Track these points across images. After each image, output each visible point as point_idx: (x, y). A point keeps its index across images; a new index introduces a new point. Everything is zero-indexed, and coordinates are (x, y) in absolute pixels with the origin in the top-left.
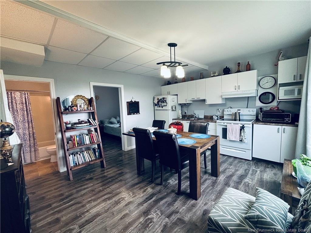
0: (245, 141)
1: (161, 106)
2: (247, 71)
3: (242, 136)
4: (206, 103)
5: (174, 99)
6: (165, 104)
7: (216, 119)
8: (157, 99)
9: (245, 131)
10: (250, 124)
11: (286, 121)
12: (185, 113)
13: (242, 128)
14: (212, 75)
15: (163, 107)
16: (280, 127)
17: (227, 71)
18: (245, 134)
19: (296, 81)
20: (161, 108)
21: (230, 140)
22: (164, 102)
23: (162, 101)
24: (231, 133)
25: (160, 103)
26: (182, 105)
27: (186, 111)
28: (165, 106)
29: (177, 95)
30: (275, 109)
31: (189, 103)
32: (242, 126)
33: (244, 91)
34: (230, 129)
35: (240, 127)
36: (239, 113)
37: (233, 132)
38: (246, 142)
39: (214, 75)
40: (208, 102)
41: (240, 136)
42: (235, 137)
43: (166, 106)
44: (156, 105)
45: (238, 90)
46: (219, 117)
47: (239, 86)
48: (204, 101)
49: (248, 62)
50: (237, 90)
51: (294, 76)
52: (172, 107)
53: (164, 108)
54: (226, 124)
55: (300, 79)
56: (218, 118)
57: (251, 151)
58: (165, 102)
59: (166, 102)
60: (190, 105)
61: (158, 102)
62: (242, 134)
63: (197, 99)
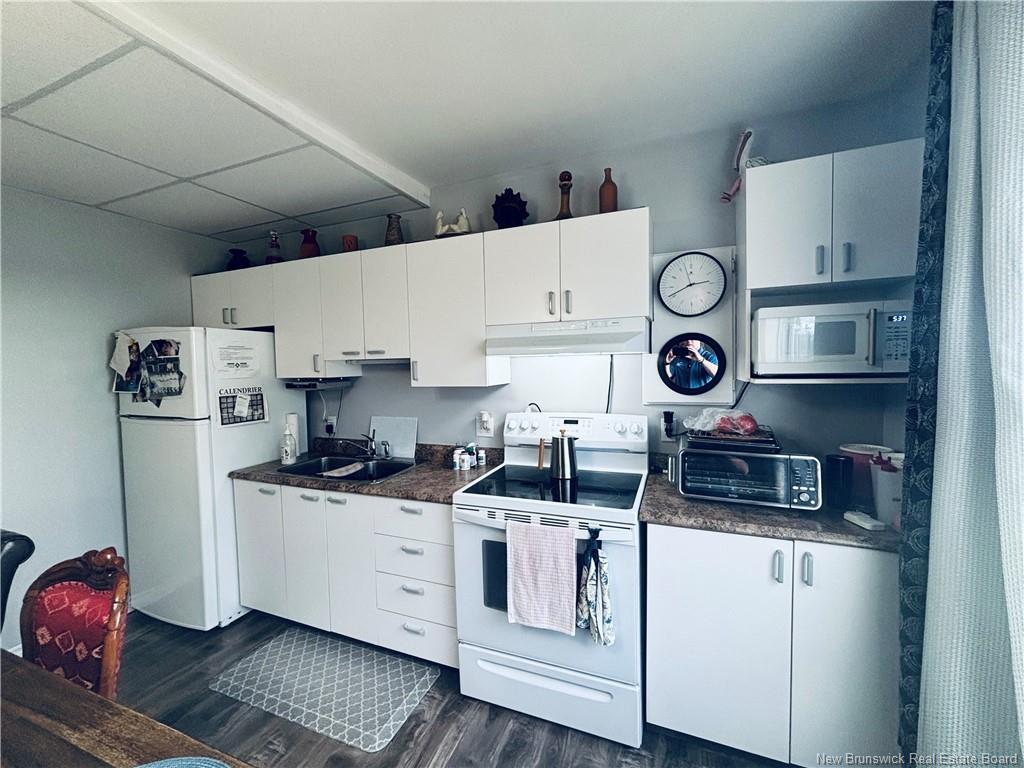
0: (608, 632)
1: (148, 390)
2: (601, 212)
3: (589, 603)
4: (414, 384)
5: (248, 354)
6: (172, 381)
7: (466, 467)
8: (130, 347)
9: (605, 568)
10: (626, 527)
11: (801, 503)
12: (330, 429)
13: (589, 551)
14: (440, 230)
15: (165, 401)
16: (785, 546)
17: (510, 211)
18: (606, 587)
19: (825, 279)
20: (149, 408)
21: (523, 626)
22: (164, 371)
23: (156, 361)
24: (530, 583)
25: (145, 373)
26: (311, 389)
27: (333, 420)
28: (170, 392)
29: (270, 329)
30: (741, 431)
31: (345, 379)
32: (586, 535)
33: (594, 322)
34: (525, 556)
35: (575, 544)
36: (571, 441)
37: (540, 577)
38: (612, 639)
39: (450, 229)
40: (425, 376)
41: (578, 600)
42: (551, 605)
43: (179, 392)
44: (122, 386)
45: (566, 317)
46: (482, 454)
47: (568, 291)
48: (404, 366)
49: (608, 171)
50: (556, 317)
51: (821, 249)
52: (227, 403)
53: (169, 406)
54: (499, 522)
55: (848, 270)
56: (478, 459)
57: (638, 689)
58: (170, 366)
59: (176, 367)
60: (352, 386)
61: (134, 368)
62: (590, 590)
63: (369, 357)
